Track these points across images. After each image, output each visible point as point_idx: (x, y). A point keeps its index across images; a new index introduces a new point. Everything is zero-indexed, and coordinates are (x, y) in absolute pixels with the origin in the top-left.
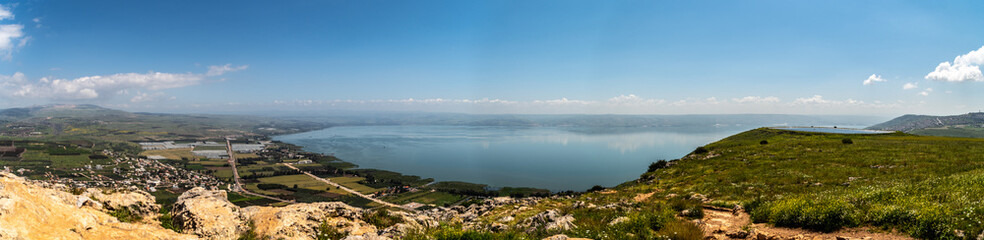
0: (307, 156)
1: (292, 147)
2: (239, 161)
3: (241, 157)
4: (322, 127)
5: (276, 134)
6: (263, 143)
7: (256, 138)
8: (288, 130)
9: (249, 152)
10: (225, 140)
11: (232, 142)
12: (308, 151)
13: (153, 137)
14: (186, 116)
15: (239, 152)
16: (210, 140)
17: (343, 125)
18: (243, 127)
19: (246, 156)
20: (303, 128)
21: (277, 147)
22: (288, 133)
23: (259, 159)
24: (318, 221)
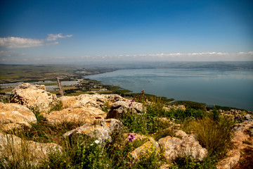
0: (104, 87)
1: (96, 82)
2: (66, 91)
3: (66, 89)
4: (112, 70)
5: (87, 75)
6: (79, 80)
7: (74, 77)
8: (93, 72)
9: (71, 86)
10: (56, 80)
11: (60, 80)
12: (104, 84)
13: (9, 80)
14: (30, 65)
15: (65, 86)
16: (47, 80)
17: (124, 69)
18: (67, 71)
19: (70, 88)
20: (102, 71)
21: (87, 82)
22: (93, 74)
23: (77, 90)
24: (103, 102)
